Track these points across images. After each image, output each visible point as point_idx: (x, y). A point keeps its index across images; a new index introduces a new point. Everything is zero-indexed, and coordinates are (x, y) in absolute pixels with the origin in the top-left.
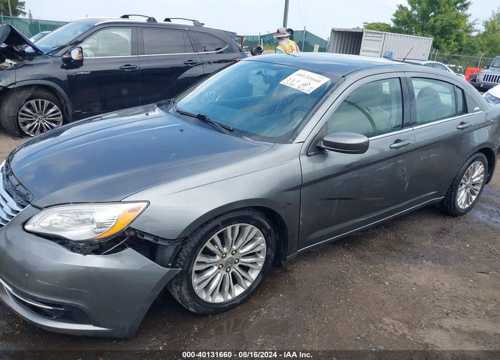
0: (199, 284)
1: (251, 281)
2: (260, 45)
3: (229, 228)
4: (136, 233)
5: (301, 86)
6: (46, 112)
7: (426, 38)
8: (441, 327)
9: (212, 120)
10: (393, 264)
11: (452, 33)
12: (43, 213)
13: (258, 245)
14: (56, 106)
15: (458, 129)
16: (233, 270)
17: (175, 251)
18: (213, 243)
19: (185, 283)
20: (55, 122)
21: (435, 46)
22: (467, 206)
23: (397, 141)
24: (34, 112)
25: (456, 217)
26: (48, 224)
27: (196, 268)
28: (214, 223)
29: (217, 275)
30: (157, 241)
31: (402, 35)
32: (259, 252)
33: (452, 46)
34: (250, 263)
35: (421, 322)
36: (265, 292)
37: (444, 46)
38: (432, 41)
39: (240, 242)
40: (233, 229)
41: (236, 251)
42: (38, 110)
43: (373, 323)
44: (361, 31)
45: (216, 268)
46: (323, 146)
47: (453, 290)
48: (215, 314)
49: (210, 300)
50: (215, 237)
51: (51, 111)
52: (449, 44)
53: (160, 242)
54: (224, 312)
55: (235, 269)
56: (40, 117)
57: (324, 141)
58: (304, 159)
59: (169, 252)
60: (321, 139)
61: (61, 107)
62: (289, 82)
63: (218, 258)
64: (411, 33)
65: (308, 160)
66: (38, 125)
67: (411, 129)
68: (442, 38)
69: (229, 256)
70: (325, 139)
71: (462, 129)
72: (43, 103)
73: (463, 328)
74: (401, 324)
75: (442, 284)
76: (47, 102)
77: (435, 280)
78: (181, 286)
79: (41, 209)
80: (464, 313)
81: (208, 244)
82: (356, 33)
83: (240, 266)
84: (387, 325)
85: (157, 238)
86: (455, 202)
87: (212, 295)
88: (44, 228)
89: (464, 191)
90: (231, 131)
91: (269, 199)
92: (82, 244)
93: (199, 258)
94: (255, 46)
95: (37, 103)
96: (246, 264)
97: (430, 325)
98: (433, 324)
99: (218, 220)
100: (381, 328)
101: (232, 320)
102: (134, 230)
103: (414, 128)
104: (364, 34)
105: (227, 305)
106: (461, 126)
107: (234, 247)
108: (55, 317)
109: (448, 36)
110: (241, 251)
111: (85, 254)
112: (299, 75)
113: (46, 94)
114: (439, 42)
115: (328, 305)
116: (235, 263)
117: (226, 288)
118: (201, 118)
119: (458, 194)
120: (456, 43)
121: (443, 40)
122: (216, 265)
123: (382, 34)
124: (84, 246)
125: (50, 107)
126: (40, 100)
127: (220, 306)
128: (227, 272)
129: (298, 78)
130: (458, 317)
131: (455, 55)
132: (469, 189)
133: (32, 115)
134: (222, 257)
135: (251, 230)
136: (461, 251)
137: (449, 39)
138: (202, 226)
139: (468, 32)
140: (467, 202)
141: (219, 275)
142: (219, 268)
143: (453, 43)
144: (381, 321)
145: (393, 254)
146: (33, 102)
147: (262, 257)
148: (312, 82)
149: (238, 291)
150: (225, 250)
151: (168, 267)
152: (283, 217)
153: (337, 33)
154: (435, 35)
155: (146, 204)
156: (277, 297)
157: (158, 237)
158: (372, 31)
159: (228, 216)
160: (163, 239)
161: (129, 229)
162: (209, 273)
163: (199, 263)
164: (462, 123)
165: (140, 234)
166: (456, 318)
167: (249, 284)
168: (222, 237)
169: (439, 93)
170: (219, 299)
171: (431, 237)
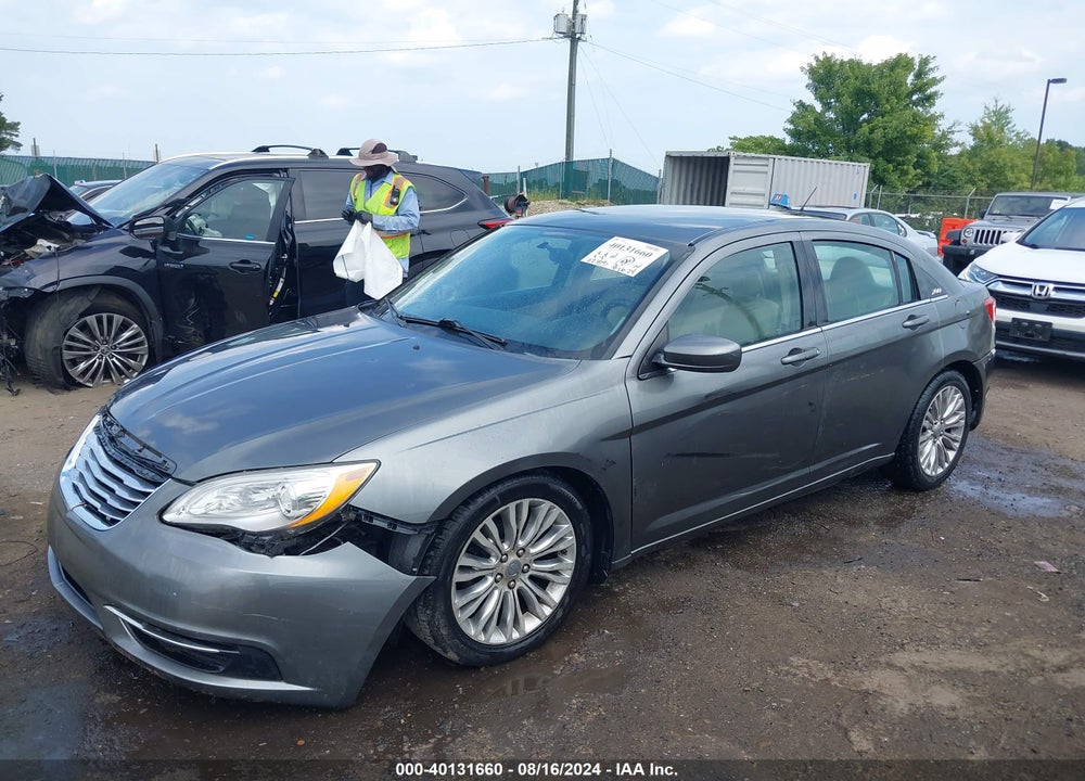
0: (463, 608)
1: (552, 605)
2: (522, 190)
3: (512, 506)
4: (359, 516)
5: (619, 264)
6: (115, 339)
7: (857, 164)
8: (890, 665)
9: (469, 329)
10: (807, 575)
11: (908, 153)
12: (196, 490)
13: (562, 539)
14: (136, 326)
15: (906, 327)
16: (519, 584)
17: (424, 544)
18: (486, 532)
19: (440, 606)
20: (134, 357)
21: (876, 178)
22: (940, 470)
23: (794, 352)
24: (94, 338)
25: (922, 491)
26: (203, 511)
27: (458, 577)
28: (488, 496)
29: (492, 592)
30: (395, 528)
31: (808, 159)
32: (564, 552)
33: (910, 177)
34: (550, 572)
35: (857, 660)
36: (576, 628)
37: (893, 177)
38: (868, 169)
39: (531, 532)
40: (518, 509)
41: (524, 550)
42: (102, 335)
43: (772, 666)
44: (725, 155)
45: (491, 579)
46: (664, 362)
47: (913, 609)
48: (491, 666)
49: (482, 638)
50: (489, 522)
51: (127, 334)
52: (905, 173)
53: (399, 529)
54: (507, 661)
55: (523, 582)
56: (103, 347)
57: (666, 354)
58: (633, 385)
59: (414, 548)
60: (659, 351)
61: (145, 327)
62: (598, 258)
63: (494, 561)
64: (826, 155)
65: (639, 387)
66: (100, 364)
67: (819, 329)
68: (889, 162)
69: (512, 558)
70: (667, 349)
71: (911, 327)
72: (110, 321)
73: (930, 666)
74: (821, 665)
75: (895, 601)
76: (118, 319)
77: (882, 595)
78: (434, 610)
79: (191, 484)
80: (933, 642)
81: (477, 535)
82: (716, 158)
83: (532, 578)
84: (797, 667)
85: (394, 522)
86: (915, 462)
87: (485, 630)
88: (196, 516)
89: (930, 442)
90: (503, 344)
91: (578, 454)
92: (267, 538)
93: (464, 560)
94: (512, 194)
95: (100, 321)
96: (542, 574)
97: (873, 664)
98: (878, 662)
99: (493, 491)
100: (788, 673)
101: (521, 679)
102: (356, 509)
103: (824, 328)
104: (732, 161)
105: (512, 649)
106: (908, 323)
107: (521, 543)
108: (222, 669)
109: (900, 159)
110: (533, 551)
111: (272, 556)
112: (614, 246)
113: (118, 302)
114: (884, 171)
115: (692, 642)
116: (523, 572)
117: (510, 618)
118: (447, 327)
119: (920, 447)
120: (919, 171)
121: (891, 166)
122: (492, 575)
123: (767, 159)
124: (271, 540)
125: (124, 327)
126: (105, 315)
127: (500, 651)
128: (510, 588)
129: (614, 251)
130: (921, 649)
131: (920, 194)
132: (941, 438)
133: (88, 344)
134: (501, 561)
135: (548, 510)
136: (929, 549)
137: (903, 163)
138: (466, 503)
139: (942, 147)
140: (939, 462)
141: (496, 593)
142: (496, 581)
143: (912, 172)
144: (786, 663)
145: (807, 557)
146: (91, 319)
147: (570, 561)
148: (637, 256)
149: (531, 624)
150: (506, 547)
151: (412, 574)
152: (604, 488)
153: (677, 161)
154: (874, 158)
155: (374, 465)
156: (599, 635)
157: (396, 520)
158: (748, 154)
159: (509, 485)
160: (404, 524)
161: (348, 508)
162: (481, 588)
163: (464, 569)
164: (911, 317)
165: (366, 517)
166: (917, 651)
167: (548, 611)
168: (500, 521)
169: (871, 268)
170: (497, 638)
171: (877, 527)
